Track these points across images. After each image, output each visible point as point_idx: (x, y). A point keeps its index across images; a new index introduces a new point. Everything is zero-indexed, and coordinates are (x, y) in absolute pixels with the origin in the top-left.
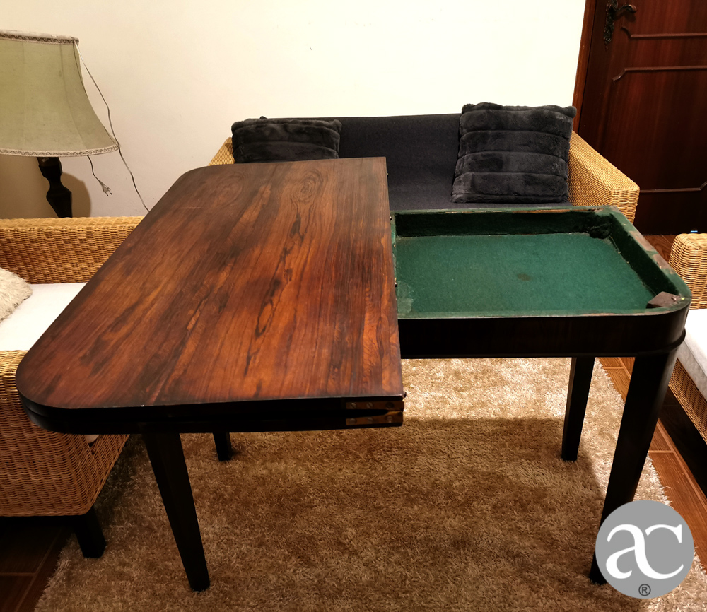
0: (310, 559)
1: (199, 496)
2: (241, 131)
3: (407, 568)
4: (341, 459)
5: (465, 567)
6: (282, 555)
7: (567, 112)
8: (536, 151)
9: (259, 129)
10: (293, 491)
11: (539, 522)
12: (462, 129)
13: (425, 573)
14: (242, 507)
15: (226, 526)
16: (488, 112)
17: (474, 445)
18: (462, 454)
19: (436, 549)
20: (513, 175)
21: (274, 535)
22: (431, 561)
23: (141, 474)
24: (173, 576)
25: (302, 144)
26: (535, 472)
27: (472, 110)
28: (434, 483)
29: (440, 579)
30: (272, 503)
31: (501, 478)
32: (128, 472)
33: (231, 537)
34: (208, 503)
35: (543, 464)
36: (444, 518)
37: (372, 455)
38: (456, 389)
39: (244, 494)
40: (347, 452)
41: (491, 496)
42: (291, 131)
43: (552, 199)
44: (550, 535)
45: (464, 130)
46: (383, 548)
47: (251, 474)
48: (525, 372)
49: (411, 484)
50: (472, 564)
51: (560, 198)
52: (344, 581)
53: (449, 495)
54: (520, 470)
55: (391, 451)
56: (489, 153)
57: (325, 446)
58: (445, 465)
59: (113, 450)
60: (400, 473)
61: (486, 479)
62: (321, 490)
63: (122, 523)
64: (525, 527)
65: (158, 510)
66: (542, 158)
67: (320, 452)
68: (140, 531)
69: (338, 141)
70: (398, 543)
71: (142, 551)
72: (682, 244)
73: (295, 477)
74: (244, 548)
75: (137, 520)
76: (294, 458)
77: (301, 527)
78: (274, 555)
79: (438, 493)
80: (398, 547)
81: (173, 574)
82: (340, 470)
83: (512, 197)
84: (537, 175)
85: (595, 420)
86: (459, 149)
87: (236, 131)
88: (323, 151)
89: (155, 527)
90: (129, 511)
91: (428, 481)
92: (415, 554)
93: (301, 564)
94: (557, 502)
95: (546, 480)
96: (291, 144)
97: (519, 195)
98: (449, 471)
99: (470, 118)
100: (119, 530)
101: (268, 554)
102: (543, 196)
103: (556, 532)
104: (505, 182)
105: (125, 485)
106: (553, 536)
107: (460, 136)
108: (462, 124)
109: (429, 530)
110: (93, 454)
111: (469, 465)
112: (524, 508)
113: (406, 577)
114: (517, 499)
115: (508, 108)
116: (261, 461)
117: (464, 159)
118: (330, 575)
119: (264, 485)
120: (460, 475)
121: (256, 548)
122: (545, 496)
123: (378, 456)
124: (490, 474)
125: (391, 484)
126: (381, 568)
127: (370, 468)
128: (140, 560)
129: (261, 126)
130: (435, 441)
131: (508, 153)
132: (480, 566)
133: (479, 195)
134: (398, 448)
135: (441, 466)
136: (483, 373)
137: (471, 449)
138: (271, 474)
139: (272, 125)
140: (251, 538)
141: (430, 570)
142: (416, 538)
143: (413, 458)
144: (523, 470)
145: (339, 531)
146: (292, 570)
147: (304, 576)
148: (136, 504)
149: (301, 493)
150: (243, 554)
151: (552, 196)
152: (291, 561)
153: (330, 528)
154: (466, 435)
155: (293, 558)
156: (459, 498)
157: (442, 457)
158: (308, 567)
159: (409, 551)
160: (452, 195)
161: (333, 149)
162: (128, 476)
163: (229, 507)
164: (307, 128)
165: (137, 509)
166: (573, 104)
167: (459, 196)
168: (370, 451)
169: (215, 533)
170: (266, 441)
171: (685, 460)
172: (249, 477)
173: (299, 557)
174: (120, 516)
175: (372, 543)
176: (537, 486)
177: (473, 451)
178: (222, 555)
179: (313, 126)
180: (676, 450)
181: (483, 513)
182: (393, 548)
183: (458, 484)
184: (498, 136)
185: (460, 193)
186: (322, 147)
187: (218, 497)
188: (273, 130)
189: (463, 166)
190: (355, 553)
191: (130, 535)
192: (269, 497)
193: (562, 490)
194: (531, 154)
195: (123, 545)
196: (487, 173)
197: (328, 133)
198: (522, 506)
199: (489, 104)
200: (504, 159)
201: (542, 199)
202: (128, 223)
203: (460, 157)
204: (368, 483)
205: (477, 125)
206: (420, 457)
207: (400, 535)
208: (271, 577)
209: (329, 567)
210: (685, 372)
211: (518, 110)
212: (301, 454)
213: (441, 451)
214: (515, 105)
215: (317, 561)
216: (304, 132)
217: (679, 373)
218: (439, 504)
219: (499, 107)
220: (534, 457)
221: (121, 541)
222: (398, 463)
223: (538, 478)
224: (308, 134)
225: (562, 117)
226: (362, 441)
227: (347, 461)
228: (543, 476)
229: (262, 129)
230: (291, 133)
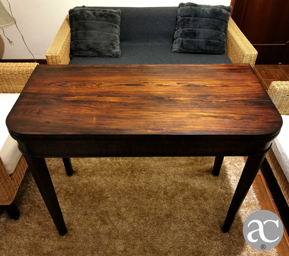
0: (106, 222)
1: (59, 192)
2: (73, 14)
3: (146, 226)
4: (119, 175)
5: (170, 226)
6: (94, 219)
7: (228, 9)
8: (212, 29)
9: (82, 13)
10: (99, 191)
11: (202, 205)
12: (178, 16)
13: (154, 228)
14: (77, 197)
15: (71, 206)
16: (191, 8)
17: (177, 169)
18: (171, 173)
19: (158, 218)
20: (200, 40)
21: (91, 210)
22: (156, 223)
23: (34, 181)
24: (49, 228)
25: (102, 22)
26: (201, 182)
27: (183, 6)
28: (159, 187)
29: (159, 231)
30: (90, 196)
31: (187, 185)
32: (28, 180)
33: (73, 211)
34: (63, 195)
35: (205, 178)
36: (162, 204)
37: (133, 174)
39: (78, 192)
40: (122, 172)
41: (183, 193)
43: (218, 52)
44: (206, 210)
46: (137, 217)
47: (81, 182)
49: (149, 187)
50: (173, 225)
51: (221, 52)
52: (120, 232)
53: (166, 193)
54: (195, 181)
55: (141, 172)
56: (190, 29)
57: (113, 169)
58: (164, 179)
59: (21, 175)
60: (145, 182)
61: (181, 186)
62: (111, 190)
63: (26, 204)
64: (196, 207)
66: (215, 32)
67: (111, 172)
68: (35, 208)
69: (120, 20)
70: (143, 215)
71: (36, 217)
72: (274, 87)
73: (100, 183)
74: (78, 216)
75: (33, 202)
76: (100, 175)
77: (102, 207)
78: (91, 219)
79: (160, 192)
80: (143, 217)
81: (49, 227)
82: (119, 180)
83: (199, 51)
84: (212, 41)
86: (176, 26)
87: (71, 14)
88: (113, 26)
89: (41, 206)
90: (29, 198)
91: (156, 187)
92: (150, 220)
93: (103, 224)
94: (209, 195)
96: (97, 22)
97: (203, 50)
98: (166, 182)
99: (182, 10)
100: (25, 207)
101: (89, 219)
102: (214, 51)
103: (208, 209)
104: (197, 44)
105: (27, 186)
106: (207, 211)
107: (177, 19)
108: (178, 13)
109: (156, 210)
110: (12, 179)
111: (174, 179)
112: (196, 198)
113: (146, 230)
114: (193, 195)
115: (200, 6)
116: (85, 176)
117: (178, 31)
118: (114, 229)
119: (87, 187)
120: (170, 184)
121: (84, 216)
122: (205, 193)
123: (136, 174)
124: (182, 183)
125: (141, 187)
126: (135, 226)
127: (132, 180)
128: (35, 221)
129: (83, 12)
130: (160, 167)
131: (199, 29)
132: (176, 226)
133: (184, 50)
134: (144, 170)
135: (162, 180)
138: (90, 182)
139: (88, 12)
140: (81, 212)
141: (155, 227)
142: (150, 213)
143: (150, 175)
144: (196, 181)
145: (119, 209)
146: (98, 226)
147: (104, 229)
148: (32, 195)
149: (103, 191)
150: (78, 218)
151: (218, 51)
152: (98, 222)
153: (115, 207)
154: (173, 165)
155: (99, 221)
156: (169, 194)
157: (163, 175)
158: (105, 225)
159: (147, 218)
160: (172, 49)
161: (117, 24)
162: (28, 182)
163: (72, 197)
164: (105, 14)
165: (33, 197)
166: (231, 5)
167: (175, 50)
168: (132, 172)
169: (67, 209)
170: (87, 167)
171: (265, 178)
172: (80, 183)
173: (102, 221)
174: (26, 201)
175: (132, 215)
176: (202, 188)
177: (176, 172)
178: (70, 219)
179: (107, 12)
180: (262, 173)
181: (179, 202)
182: (141, 217)
183: (169, 188)
184: (195, 20)
185: (176, 48)
186: (112, 24)
187: (67, 192)
188: (88, 14)
189: (178, 35)
190: (125, 219)
191: (30, 209)
192: (89, 193)
193: (212, 190)
194: (210, 30)
195: (27, 214)
196: (189, 39)
197: (115, 16)
198: (195, 198)
199: (192, 3)
200: (197, 32)
201: (213, 52)
202: (21, 67)
203: (177, 30)
204: (131, 187)
205: (185, 14)
206: (153, 174)
207: (144, 211)
208: (90, 229)
209: (114, 225)
211: (205, 7)
212: (103, 173)
213: (162, 172)
214: (204, 4)
215: (109, 222)
216: (103, 16)
218: (161, 197)
219: (196, 5)
220: (201, 175)
221: (26, 212)
222: (144, 178)
223: (202, 185)
224: (105, 17)
225: (224, 11)
226: (129, 167)
227: (122, 176)
228: (205, 184)
229: (84, 14)
230: (97, 16)
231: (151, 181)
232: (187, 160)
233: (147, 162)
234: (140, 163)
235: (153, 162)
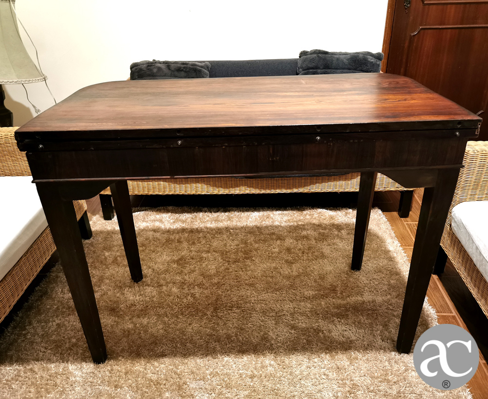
2: (136, 69)
4: (192, 315)
7: (378, 57)
9: (149, 67)
10: (150, 342)
12: (299, 69)
16: (318, 56)
17: (297, 305)
18: (287, 311)
23: (35, 325)
26: (344, 328)
27: (306, 55)
28: (263, 337)
31: (317, 332)
35: (350, 321)
37: (216, 313)
38: (287, 261)
40: (198, 310)
42: (173, 69)
45: (300, 70)
47: (120, 327)
48: (341, 249)
49: (245, 337)
54: (332, 326)
55: (231, 310)
57: (181, 305)
58: (273, 322)
60: (237, 328)
61: (305, 334)
62: (173, 341)
63: (12, 365)
65: (41, 356)
67: (177, 310)
68: (25, 373)
71: (22, 389)
73: (154, 330)
75: (24, 363)
76: (156, 315)
79: (265, 345)
82: (190, 324)
85: (394, 288)
87: (133, 69)
89: (36, 370)
90: (19, 356)
91: (259, 335)
94: (360, 352)
95: (351, 334)
98: (276, 327)
99: (304, 61)
100: (9, 371)
105: (21, 334)
107: (297, 74)
108: (299, 66)
111: (292, 322)
114: (328, 351)
115: (333, 54)
116: (130, 317)
123: (221, 314)
124: (308, 329)
125: (229, 337)
127: (214, 323)
129: (151, 66)
130: (267, 302)
134: (237, 307)
135: (270, 323)
136: (309, 250)
137: (295, 308)
138: (135, 327)
139: (159, 65)
143: (248, 315)
144: (334, 327)
148: (26, 350)
154: (291, 298)
157: (271, 315)
162: (25, 326)
164: (184, 67)
165: (25, 354)
166: (382, 51)
168: (216, 309)
176: (344, 339)
177: (296, 309)
179: (188, 66)
180: (457, 313)
188: (159, 69)
192: (130, 347)
193: (365, 343)
197: (200, 71)
199: (319, 50)
205: (310, 66)
210: (465, 251)
211: (340, 55)
212: (162, 311)
214: (338, 51)
216: (182, 70)
217: (460, 252)
219: (326, 53)
220: (343, 315)
222: (236, 320)
223: (346, 333)
224: (185, 72)
225: (373, 60)
226: (210, 302)
227: (197, 317)
228: (350, 331)
229: (152, 67)
230: (172, 71)
232: (316, 290)
233: (244, 293)
234: (232, 296)
235: (255, 293)
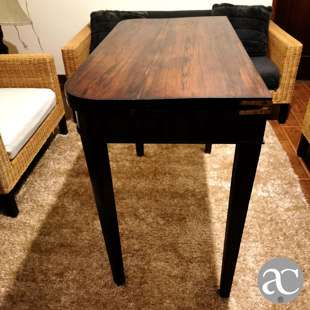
2: (95, 17)
4: (140, 178)
7: (269, 9)
8: (251, 29)
15: (80, 206)
16: (226, 8)
18: (201, 177)
27: (217, 7)
28: (186, 190)
31: (221, 188)
34: (71, 196)
36: (189, 205)
40: (143, 175)
42: (121, 17)
49: (174, 190)
51: (262, 54)
53: (193, 195)
55: (165, 175)
57: (132, 172)
58: (192, 182)
60: (169, 185)
61: (213, 188)
62: (129, 192)
63: (28, 203)
65: (46, 198)
66: (253, 33)
67: (129, 175)
68: (37, 207)
71: (37, 215)
73: (116, 185)
75: (35, 202)
76: (116, 178)
79: (188, 194)
82: (139, 183)
84: (251, 41)
85: (272, 164)
89: (44, 206)
90: (32, 198)
91: (183, 189)
92: (173, 220)
98: (194, 185)
99: (216, 11)
100: (26, 206)
108: (212, 14)
115: (237, 6)
120: (199, 186)
121: (93, 215)
123: (159, 177)
124: (215, 186)
125: (164, 190)
127: (154, 182)
129: (105, 14)
130: (189, 171)
134: (169, 174)
135: (190, 182)
139: (111, 13)
140: (91, 211)
143: (176, 178)
145: (136, 210)
148: (35, 195)
149: (119, 193)
151: (258, 53)
153: (131, 208)
156: (198, 197)
157: (191, 178)
163: (82, 198)
164: (129, 15)
165: (36, 197)
166: (272, 5)
168: (155, 175)
174: (27, 200)
179: (133, 14)
183: (198, 190)
187: (76, 193)
188: (112, 16)
191: (31, 208)
194: (248, 30)
195: (28, 213)
199: (227, 4)
204: (152, 189)
206: (180, 178)
211: (242, 7)
212: (120, 176)
213: (191, 175)
214: (241, 5)
219: (231, 5)
221: (26, 211)
222: (168, 181)
225: (265, 11)
226: (151, 171)
227: (143, 179)
231: (177, 183)
232: (220, 165)
233: (173, 166)
234: (165, 167)
235: (180, 166)
